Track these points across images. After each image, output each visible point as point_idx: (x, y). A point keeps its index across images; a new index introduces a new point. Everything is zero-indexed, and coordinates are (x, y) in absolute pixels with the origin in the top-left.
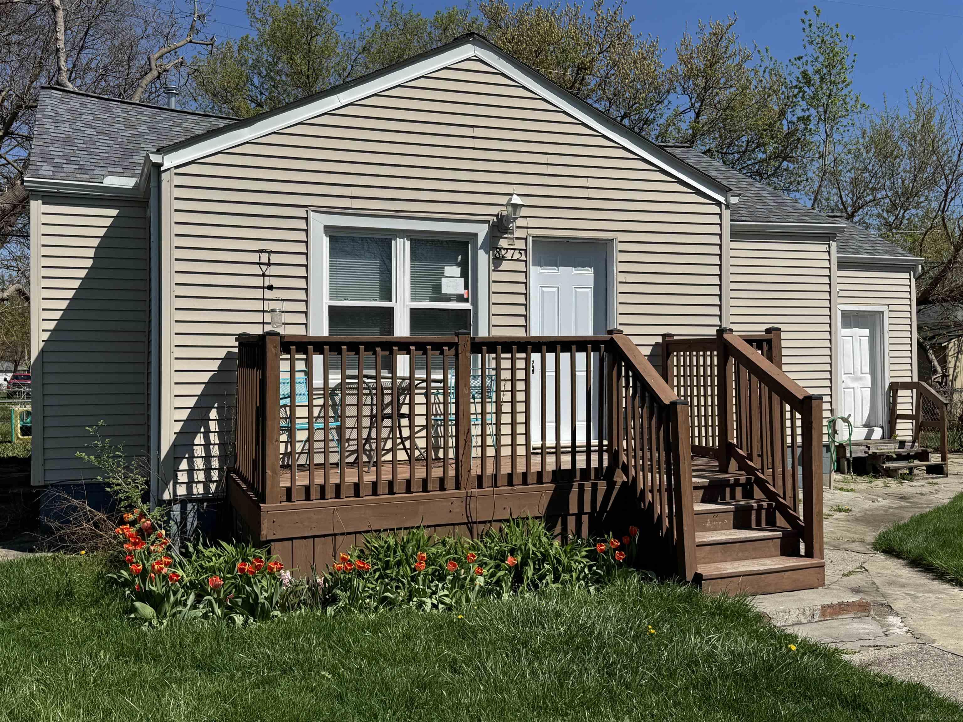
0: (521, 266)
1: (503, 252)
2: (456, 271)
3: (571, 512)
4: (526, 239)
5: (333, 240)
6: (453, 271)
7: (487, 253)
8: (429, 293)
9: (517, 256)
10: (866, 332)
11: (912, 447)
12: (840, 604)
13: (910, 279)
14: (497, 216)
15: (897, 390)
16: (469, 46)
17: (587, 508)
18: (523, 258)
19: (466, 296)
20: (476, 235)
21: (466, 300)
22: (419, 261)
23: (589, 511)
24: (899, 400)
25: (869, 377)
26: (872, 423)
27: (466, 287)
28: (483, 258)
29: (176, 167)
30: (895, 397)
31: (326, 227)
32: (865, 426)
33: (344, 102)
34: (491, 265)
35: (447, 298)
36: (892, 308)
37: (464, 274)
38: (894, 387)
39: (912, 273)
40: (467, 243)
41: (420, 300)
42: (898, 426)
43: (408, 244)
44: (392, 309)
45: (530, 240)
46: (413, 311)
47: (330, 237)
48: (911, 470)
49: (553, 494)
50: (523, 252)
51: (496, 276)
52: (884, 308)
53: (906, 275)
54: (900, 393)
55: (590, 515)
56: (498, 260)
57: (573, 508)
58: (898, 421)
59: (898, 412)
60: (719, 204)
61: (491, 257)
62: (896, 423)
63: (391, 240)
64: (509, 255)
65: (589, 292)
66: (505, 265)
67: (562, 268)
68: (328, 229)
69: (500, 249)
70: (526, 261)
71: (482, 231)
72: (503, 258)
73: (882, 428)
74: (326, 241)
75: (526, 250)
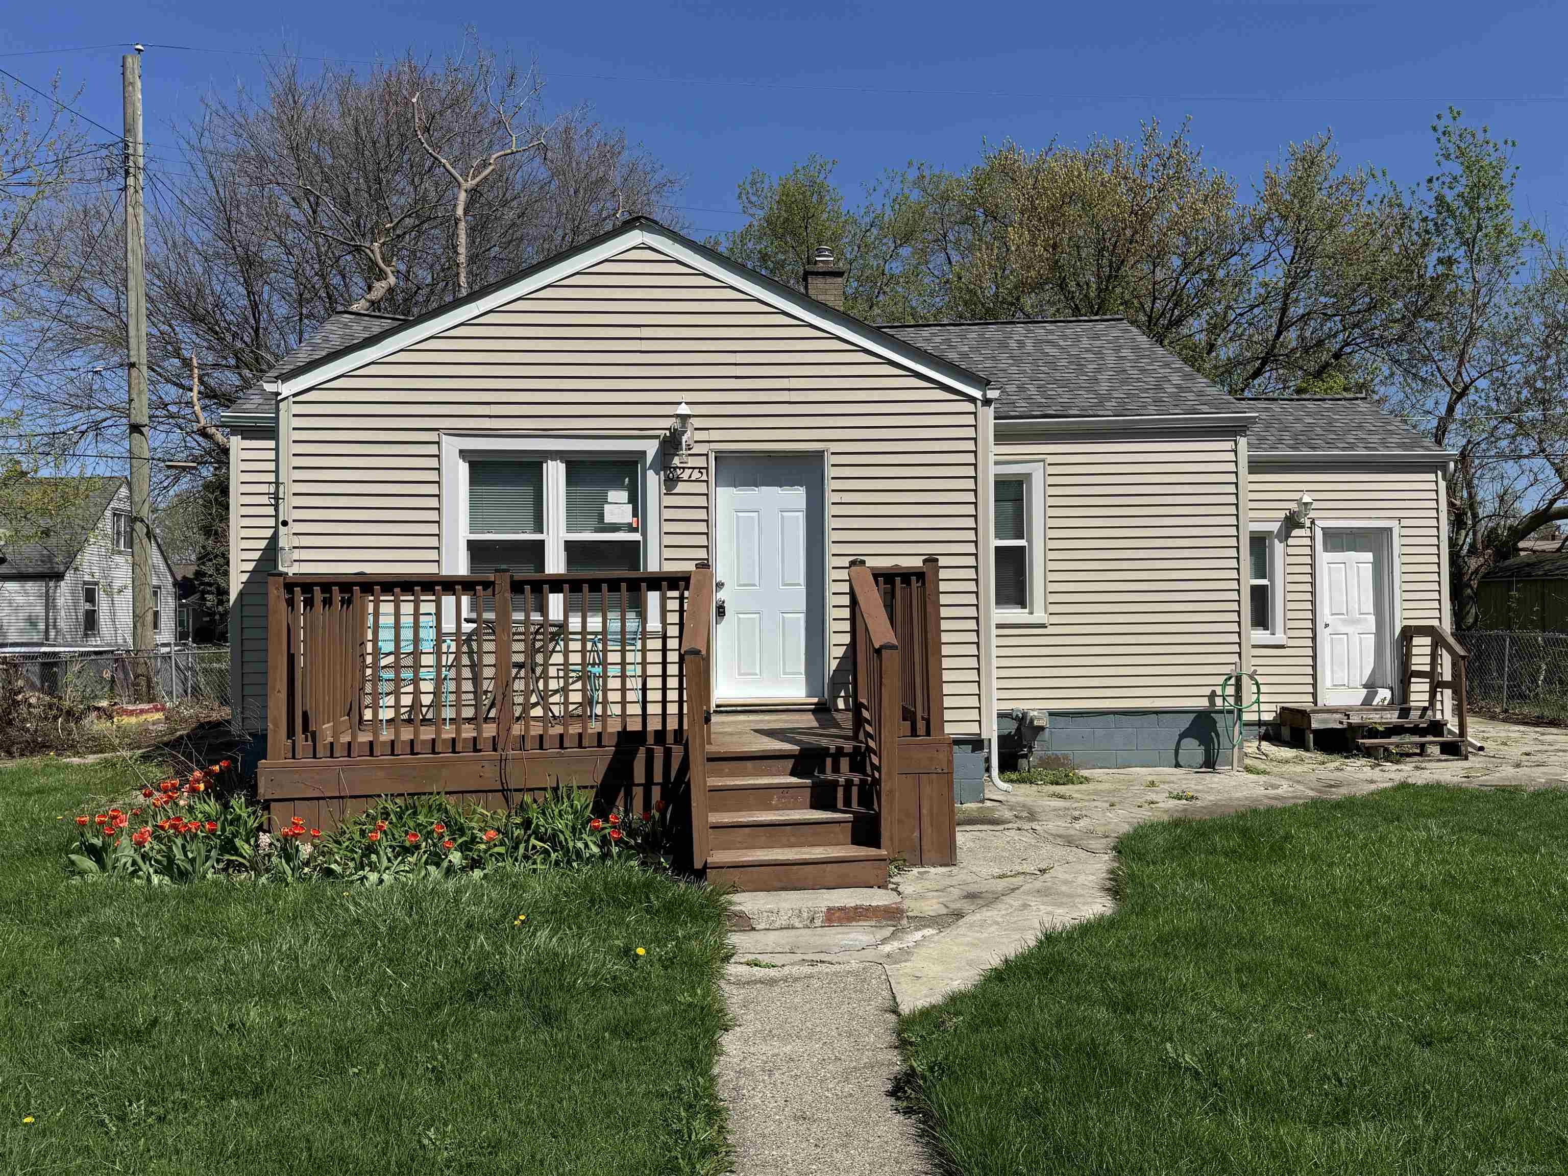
0: (701, 488)
1: (679, 472)
2: (623, 496)
3: (636, 782)
4: (707, 455)
5: (473, 466)
6: (617, 496)
7: (658, 473)
8: (594, 523)
9: (696, 475)
10: (1369, 556)
11: (1421, 717)
12: (856, 908)
13: (1436, 482)
14: (669, 429)
15: (1411, 638)
16: (636, 232)
17: (658, 777)
18: (704, 478)
19: (635, 525)
20: (643, 453)
21: (635, 530)
22: (576, 485)
23: (661, 781)
24: (1415, 651)
25: (1372, 618)
26: (1379, 683)
27: (635, 514)
28: (653, 481)
29: (294, 395)
30: (1409, 646)
31: (461, 451)
32: (1365, 686)
33: (482, 310)
34: (663, 487)
35: (615, 528)
36: (1404, 523)
37: (633, 500)
38: (1408, 634)
39: (1440, 473)
40: (636, 463)
41: (577, 531)
42: (1413, 687)
43: (562, 467)
44: (542, 542)
45: (712, 456)
46: (569, 545)
47: (470, 462)
48: (1422, 746)
49: (612, 760)
50: (704, 471)
51: (669, 501)
52: (1393, 524)
53: (1432, 477)
54: (1416, 641)
55: (664, 786)
56: (671, 482)
57: (639, 775)
58: (1413, 680)
59: (1414, 668)
60: (972, 400)
61: (663, 478)
62: (1410, 683)
63: (541, 463)
64: (685, 476)
65: (801, 517)
66: (681, 488)
67: (763, 488)
68: (463, 453)
69: (675, 468)
70: (707, 482)
71: (651, 448)
72: (678, 479)
73: (1391, 689)
74: (463, 469)
75: (707, 468)
